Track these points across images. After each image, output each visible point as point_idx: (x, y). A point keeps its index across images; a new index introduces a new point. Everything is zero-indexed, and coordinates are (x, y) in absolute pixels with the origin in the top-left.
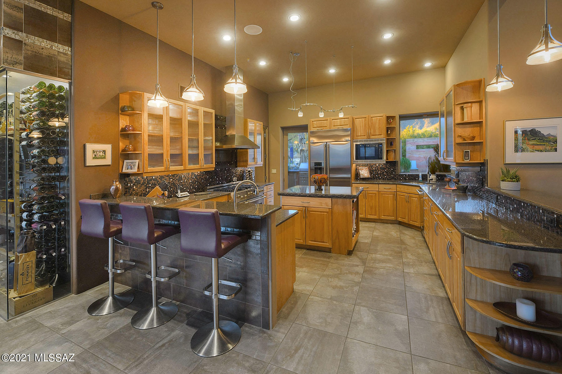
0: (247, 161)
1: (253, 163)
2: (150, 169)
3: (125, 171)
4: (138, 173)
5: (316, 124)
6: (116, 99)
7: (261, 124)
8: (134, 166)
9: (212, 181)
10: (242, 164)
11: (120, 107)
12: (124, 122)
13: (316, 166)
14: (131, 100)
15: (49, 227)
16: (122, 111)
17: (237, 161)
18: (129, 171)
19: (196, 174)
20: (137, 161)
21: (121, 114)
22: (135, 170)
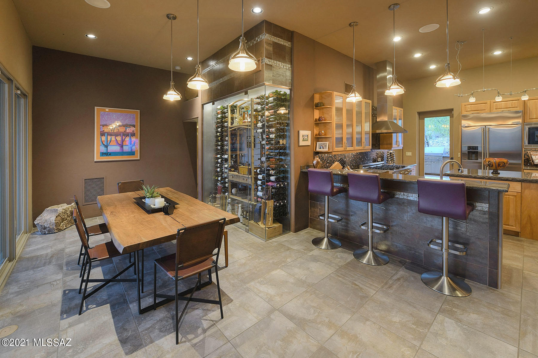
0: (391, 144)
1: (396, 146)
2: (336, 149)
3: (318, 150)
4: (329, 151)
5: (470, 107)
6: (312, 98)
7: (402, 111)
8: (326, 146)
9: (363, 161)
10: (386, 146)
11: (315, 103)
12: (317, 114)
13: (469, 150)
14: (321, 98)
15: (280, 185)
16: (316, 107)
17: (380, 144)
18: (322, 150)
19: (354, 154)
20: (328, 143)
21: (315, 109)
22: (326, 150)
